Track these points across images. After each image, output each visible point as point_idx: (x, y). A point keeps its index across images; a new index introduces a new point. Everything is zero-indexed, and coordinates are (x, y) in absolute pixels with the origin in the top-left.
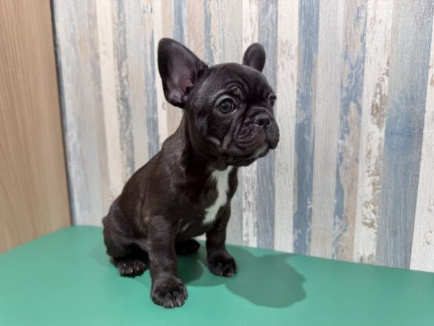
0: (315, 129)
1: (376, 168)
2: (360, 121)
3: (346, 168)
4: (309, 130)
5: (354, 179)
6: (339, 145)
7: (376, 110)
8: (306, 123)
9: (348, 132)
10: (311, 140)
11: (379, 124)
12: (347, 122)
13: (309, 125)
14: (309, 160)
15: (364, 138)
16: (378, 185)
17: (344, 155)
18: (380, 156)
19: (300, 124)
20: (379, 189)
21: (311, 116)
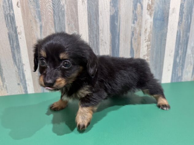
0: (120, 18)
1: (149, 38)
2: (142, 13)
3: (135, 39)
4: (117, 19)
5: (139, 44)
6: (132, 27)
7: (149, 7)
8: (115, 15)
9: (136, 20)
10: (118, 25)
11: (150, 15)
12: (136, 14)
13: (117, 16)
14: (117, 37)
15: (144, 22)
16: (149, 46)
17: (134, 32)
18: (151, 31)
19: (112, 16)
20: (150, 48)
21: (118, 11)
